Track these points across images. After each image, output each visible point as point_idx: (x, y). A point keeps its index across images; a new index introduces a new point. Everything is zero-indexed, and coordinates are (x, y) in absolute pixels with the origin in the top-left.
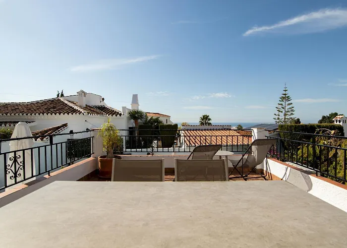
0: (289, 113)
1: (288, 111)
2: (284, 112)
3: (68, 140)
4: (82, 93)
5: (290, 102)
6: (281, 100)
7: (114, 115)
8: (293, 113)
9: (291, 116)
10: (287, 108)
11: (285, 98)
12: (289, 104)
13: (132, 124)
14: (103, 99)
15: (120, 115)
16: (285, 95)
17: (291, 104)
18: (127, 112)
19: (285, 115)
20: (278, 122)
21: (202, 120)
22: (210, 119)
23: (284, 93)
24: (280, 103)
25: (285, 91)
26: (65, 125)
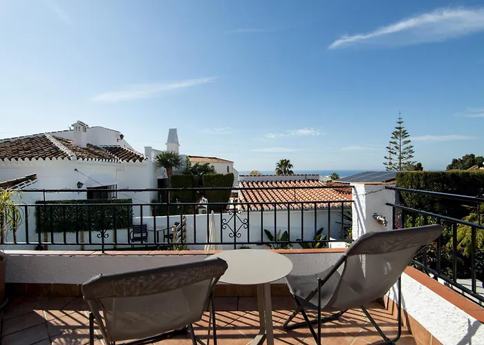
0: (406, 156)
1: (405, 153)
2: (398, 153)
3: (37, 202)
4: (81, 126)
5: (407, 139)
6: (394, 136)
7: (131, 161)
8: (413, 154)
9: (409, 160)
10: (402, 148)
11: (400, 133)
12: (406, 142)
13: (163, 173)
14: (122, 136)
15: (141, 159)
16: (400, 128)
17: (410, 141)
18: (153, 155)
19: (400, 158)
20: (390, 169)
21: (280, 166)
22: (290, 166)
23: (398, 125)
24: (393, 140)
25: (400, 123)
26: (32, 178)
